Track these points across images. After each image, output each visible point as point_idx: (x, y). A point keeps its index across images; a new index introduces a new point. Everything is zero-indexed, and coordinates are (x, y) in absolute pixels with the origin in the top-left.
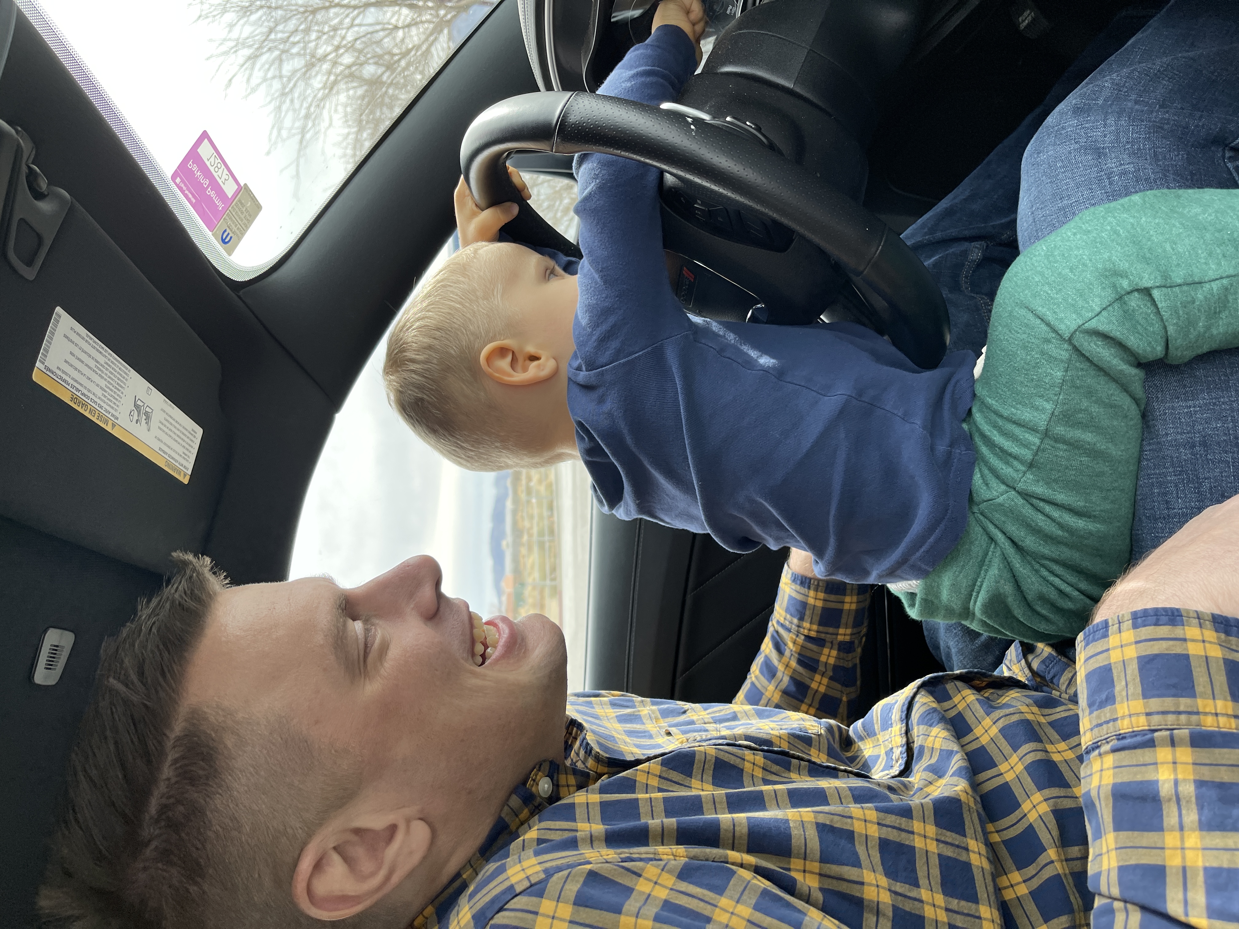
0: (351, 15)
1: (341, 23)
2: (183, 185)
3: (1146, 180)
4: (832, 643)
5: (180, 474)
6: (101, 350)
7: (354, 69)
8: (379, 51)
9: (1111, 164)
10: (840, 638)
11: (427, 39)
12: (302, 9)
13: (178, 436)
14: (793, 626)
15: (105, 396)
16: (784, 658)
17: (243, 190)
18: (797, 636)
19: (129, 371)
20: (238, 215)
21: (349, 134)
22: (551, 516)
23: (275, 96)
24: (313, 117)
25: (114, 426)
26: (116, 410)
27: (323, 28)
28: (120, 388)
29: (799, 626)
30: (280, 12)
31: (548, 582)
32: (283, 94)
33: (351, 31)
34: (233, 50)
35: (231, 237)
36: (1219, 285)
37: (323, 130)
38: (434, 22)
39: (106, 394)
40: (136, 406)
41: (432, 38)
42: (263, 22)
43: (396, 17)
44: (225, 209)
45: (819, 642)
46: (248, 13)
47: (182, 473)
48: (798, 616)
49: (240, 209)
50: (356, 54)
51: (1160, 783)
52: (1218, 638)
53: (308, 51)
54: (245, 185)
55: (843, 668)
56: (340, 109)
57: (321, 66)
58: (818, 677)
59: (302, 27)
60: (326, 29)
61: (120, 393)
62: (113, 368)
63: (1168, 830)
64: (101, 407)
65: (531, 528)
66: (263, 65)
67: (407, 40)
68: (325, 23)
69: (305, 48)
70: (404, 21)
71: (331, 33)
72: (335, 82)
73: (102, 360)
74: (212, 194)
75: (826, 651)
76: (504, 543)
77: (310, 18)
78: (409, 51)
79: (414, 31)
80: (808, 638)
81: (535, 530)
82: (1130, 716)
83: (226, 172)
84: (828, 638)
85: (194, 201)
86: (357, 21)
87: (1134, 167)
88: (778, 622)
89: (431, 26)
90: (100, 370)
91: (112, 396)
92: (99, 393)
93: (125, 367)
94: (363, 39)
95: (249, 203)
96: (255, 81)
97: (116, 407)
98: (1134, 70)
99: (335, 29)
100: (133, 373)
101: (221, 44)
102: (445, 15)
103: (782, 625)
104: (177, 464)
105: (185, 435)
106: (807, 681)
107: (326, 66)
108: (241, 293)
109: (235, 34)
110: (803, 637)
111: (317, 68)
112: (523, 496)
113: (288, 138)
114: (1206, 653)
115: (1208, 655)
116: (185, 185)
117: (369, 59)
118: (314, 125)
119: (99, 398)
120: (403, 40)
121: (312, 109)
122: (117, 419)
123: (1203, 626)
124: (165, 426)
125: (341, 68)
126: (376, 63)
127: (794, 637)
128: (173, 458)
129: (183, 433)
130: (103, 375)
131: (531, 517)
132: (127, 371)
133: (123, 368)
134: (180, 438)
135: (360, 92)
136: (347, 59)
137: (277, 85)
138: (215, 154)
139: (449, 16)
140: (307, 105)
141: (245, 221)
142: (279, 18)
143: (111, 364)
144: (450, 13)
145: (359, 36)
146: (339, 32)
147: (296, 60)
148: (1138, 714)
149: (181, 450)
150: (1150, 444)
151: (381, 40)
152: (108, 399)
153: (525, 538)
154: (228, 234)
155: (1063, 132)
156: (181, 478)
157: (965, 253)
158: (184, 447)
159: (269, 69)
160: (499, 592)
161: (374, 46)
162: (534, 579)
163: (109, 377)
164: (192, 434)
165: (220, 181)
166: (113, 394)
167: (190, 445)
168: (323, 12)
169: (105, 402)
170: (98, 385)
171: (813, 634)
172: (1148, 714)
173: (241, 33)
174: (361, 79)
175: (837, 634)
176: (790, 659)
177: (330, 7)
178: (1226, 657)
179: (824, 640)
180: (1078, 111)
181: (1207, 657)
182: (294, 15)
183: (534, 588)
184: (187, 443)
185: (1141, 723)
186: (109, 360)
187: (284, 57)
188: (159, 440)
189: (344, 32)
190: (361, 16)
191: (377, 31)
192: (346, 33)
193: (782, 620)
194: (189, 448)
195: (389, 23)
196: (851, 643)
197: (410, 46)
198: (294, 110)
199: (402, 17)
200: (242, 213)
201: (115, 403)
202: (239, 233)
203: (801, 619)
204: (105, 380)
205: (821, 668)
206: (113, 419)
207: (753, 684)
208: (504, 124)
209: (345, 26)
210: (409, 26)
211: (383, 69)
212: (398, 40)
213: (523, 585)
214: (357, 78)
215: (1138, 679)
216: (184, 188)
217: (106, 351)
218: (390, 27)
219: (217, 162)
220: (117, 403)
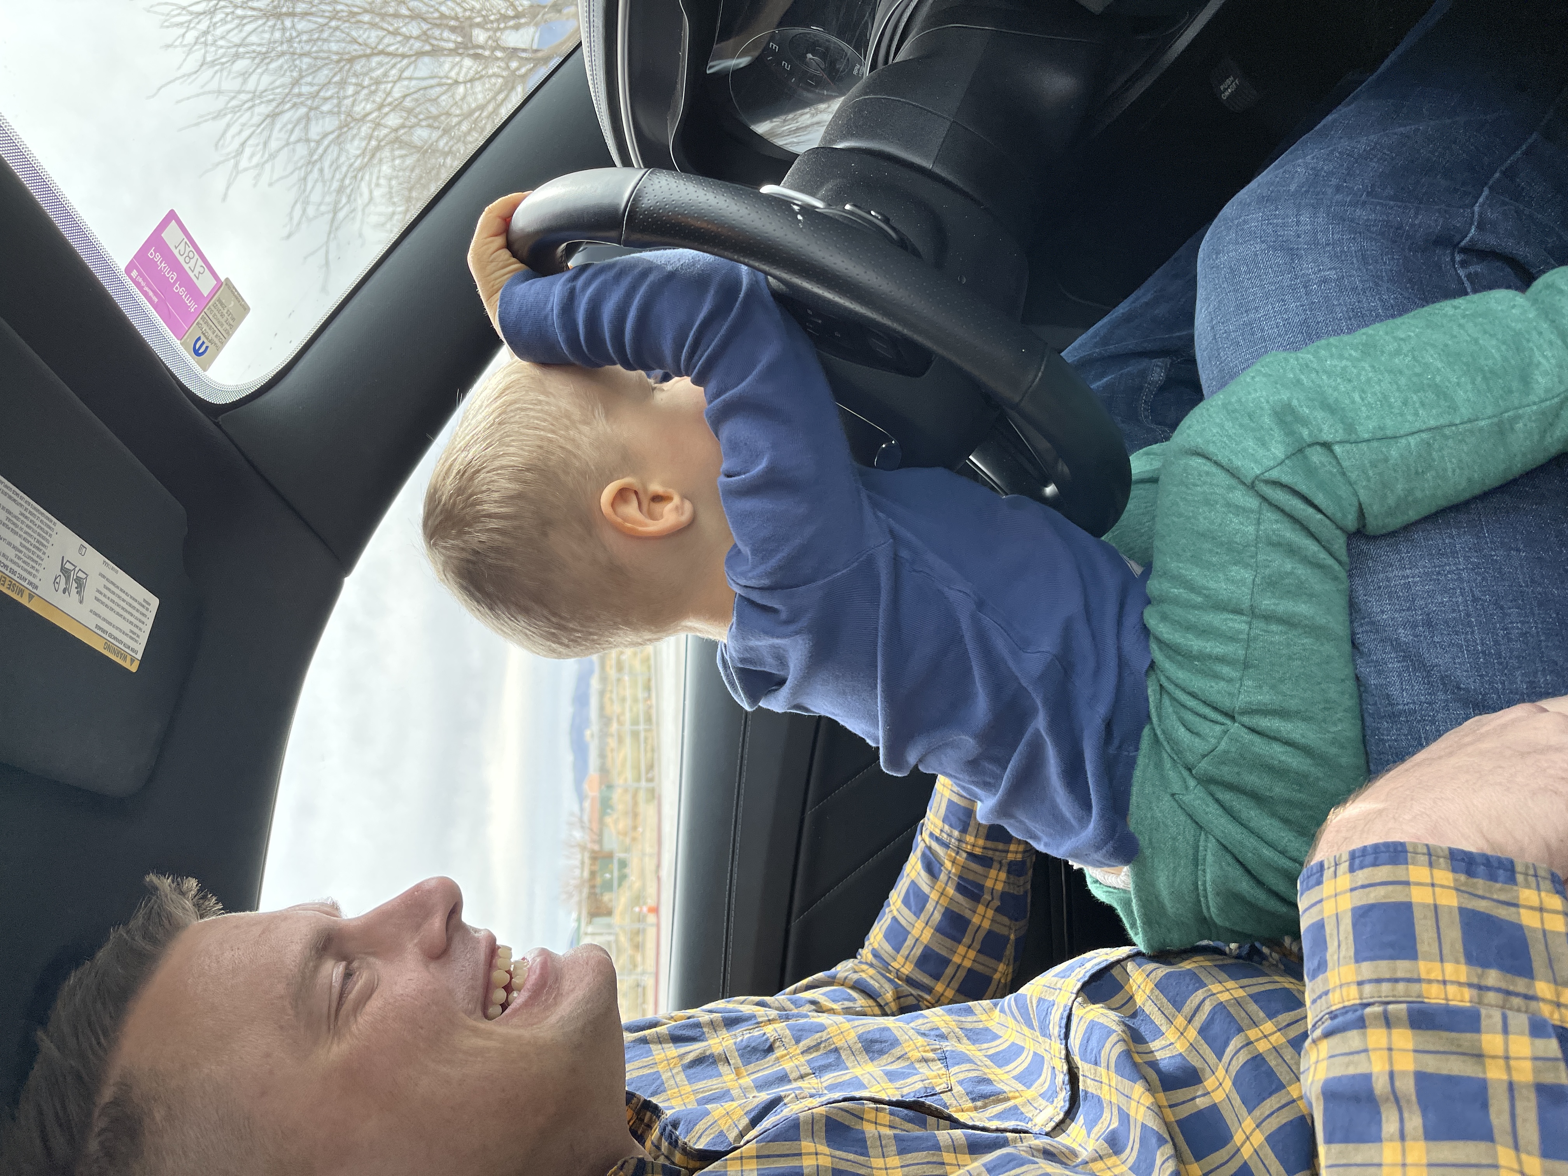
0: (399, 66)
1: (385, 74)
2: (140, 280)
3: (1352, 289)
4: (1000, 863)
5: (125, 659)
6: (15, 497)
7: (402, 131)
8: (434, 110)
9: (1308, 267)
10: (1011, 856)
11: (494, 98)
12: (335, 58)
13: (123, 608)
14: (953, 840)
15: (19, 558)
16: (939, 883)
17: (224, 286)
18: (957, 853)
19: (55, 524)
20: (217, 319)
21: (393, 214)
22: (649, 697)
23: (299, 165)
24: (348, 191)
25: (31, 597)
26: (34, 576)
27: (363, 80)
28: (41, 547)
29: (960, 841)
30: (306, 60)
31: (643, 783)
32: (311, 163)
33: (398, 85)
34: (246, 106)
35: (207, 347)
36: (1418, 439)
37: (360, 208)
38: (503, 77)
39: (21, 555)
40: (63, 569)
41: (501, 97)
42: (286, 71)
43: (456, 69)
44: (199, 312)
45: (984, 861)
46: (267, 61)
47: (129, 658)
48: (961, 827)
49: (219, 311)
50: (404, 114)
51: (1374, 1079)
52: (1455, 880)
53: (343, 109)
54: (227, 279)
55: (1012, 896)
56: (382, 181)
57: (359, 128)
58: (981, 909)
59: (337, 78)
60: (366, 82)
61: (40, 554)
62: (31, 521)
63: (1387, 1140)
64: (14, 573)
65: (623, 713)
66: (285, 125)
67: (470, 99)
68: (366, 74)
69: (339, 105)
70: (466, 74)
71: (373, 88)
72: (378, 148)
73: (16, 510)
74: (182, 291)
75: (993, 873)
76: (588, 733)
77: (347, 67)
78: (471, 112)
79: (478, 87)
80: (971, 855)
81: (627, 717)
82: (1341, 986)
83: (200, 262)
84: (997, 856)
85: (156, 300)
86: (406, 74)
87: (1336, 273)
88: (931, 835)
89: (500, 80)
90: (14, 524)
91: (29, 557)
92: (11, 553)
93: (48, 519)
94: (415, 96)
95: (233, 303)
96: (274, 145)
97: (34, 572)
98: (1334, 150)
99: (377, 82)
100: (60, 527)
101: (233, 98)
102: (518, 69)
103: (937, 839)
104: (121, 646)
105: (134, 608)
106: (967, 914)
107: (365, 129)
108: (220, 419)
109: (251, 85)
110: (965, 855)
111: (355, 131)
112: (612, 673)
113: (315, 217)
114: (1435, 900)
115: (1438, 903)
116: (144, 279)
117: (421, 120)
118: (348, 202)
119: (11, 561)
120: (464, 98)
121: (347, 182)
122: (36, 587)
123: (1434, 864)
124: (105, 596)
125: (385, 131)
126: (429, 126)
127: (954, 855)
128: (115, 638)
129: (130, 605)
130: (16, 529)
131: (623, 700)
132: (51, 525)
133: (45, 520)
134: (126, 611)
135: (409, 161)
136: (393, 120)
137: (302, 150)
138: (186, 240)
139: (523, 70)
140: (341, 177)
141: (226, 326)
142: (304, 67)
143: (29, 515)
144: (524, 65)
145: (408, 92)
146: (383, 87)
147: (327, 120)
148: (1348, 984)
149: (127, 627)
150: (1362, 625)
151: (438, 97)
152: (24, 562)
153: (614, 726)
154: (203, 343)
155: (1245, 227)
156: (126, 665)
157: (1143, 374)
158: (131, 623)
159: (292, 131)
160: (581, 797)
161: (428, 105)
162: (626, 780)
163: (26, 533)
164: (143, 606)
165: (192, 275)
166: (30, 554)
167: (140, 621)
168: (363, 61)
169: (19, 566)
170: (9, 544)
171: (978, 851)
172: (1360, 983)
173: (258, 85)
174: (409, 145)
175: (1007, 852)
176: (946, 884)
177: (372, 54)
178: (1464, 906)
179: (991, 859)
180: (1264, 200)
181: (1436, 906)
182: (326, 64)
183: (626, 791)
184: (137, 618)
185: (1352, 997)
186: (26, 509)
187: (312, 114)
188: (96, 614)
189: (390, 86)
190: (412, 67)
191: (432, 87)
192: (392, 88)
193: (937, 833)
194: (140, 625)
195: (447, 77)
196: (1023, 862)
197: (473, 106)
198: (324, 182)
199: (464, 70)
200: (222, 316)
201: (33, 567)
202: (217, 342)
203: (964, 830)
204: (20, 536)
205: (987, 897)
206: (30, 587)
207: (894, 919)
208: (558, 208)
209: (390, 79)
210: (471, 80)
211: (440, 132)
212: (458, 97)
213: (610, 787)
214: (406, 144)
215: (1351, 937)
216: (143, 284)
217: (22, 498)
218: (449, 81)
219: (188, 249)
220: (37, 567)
